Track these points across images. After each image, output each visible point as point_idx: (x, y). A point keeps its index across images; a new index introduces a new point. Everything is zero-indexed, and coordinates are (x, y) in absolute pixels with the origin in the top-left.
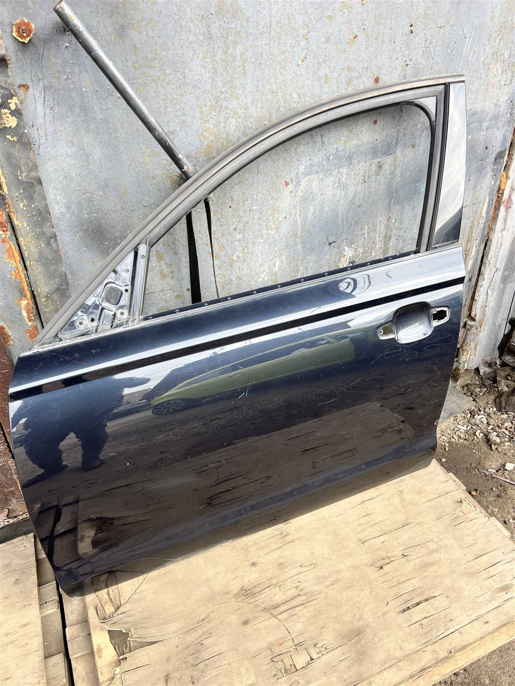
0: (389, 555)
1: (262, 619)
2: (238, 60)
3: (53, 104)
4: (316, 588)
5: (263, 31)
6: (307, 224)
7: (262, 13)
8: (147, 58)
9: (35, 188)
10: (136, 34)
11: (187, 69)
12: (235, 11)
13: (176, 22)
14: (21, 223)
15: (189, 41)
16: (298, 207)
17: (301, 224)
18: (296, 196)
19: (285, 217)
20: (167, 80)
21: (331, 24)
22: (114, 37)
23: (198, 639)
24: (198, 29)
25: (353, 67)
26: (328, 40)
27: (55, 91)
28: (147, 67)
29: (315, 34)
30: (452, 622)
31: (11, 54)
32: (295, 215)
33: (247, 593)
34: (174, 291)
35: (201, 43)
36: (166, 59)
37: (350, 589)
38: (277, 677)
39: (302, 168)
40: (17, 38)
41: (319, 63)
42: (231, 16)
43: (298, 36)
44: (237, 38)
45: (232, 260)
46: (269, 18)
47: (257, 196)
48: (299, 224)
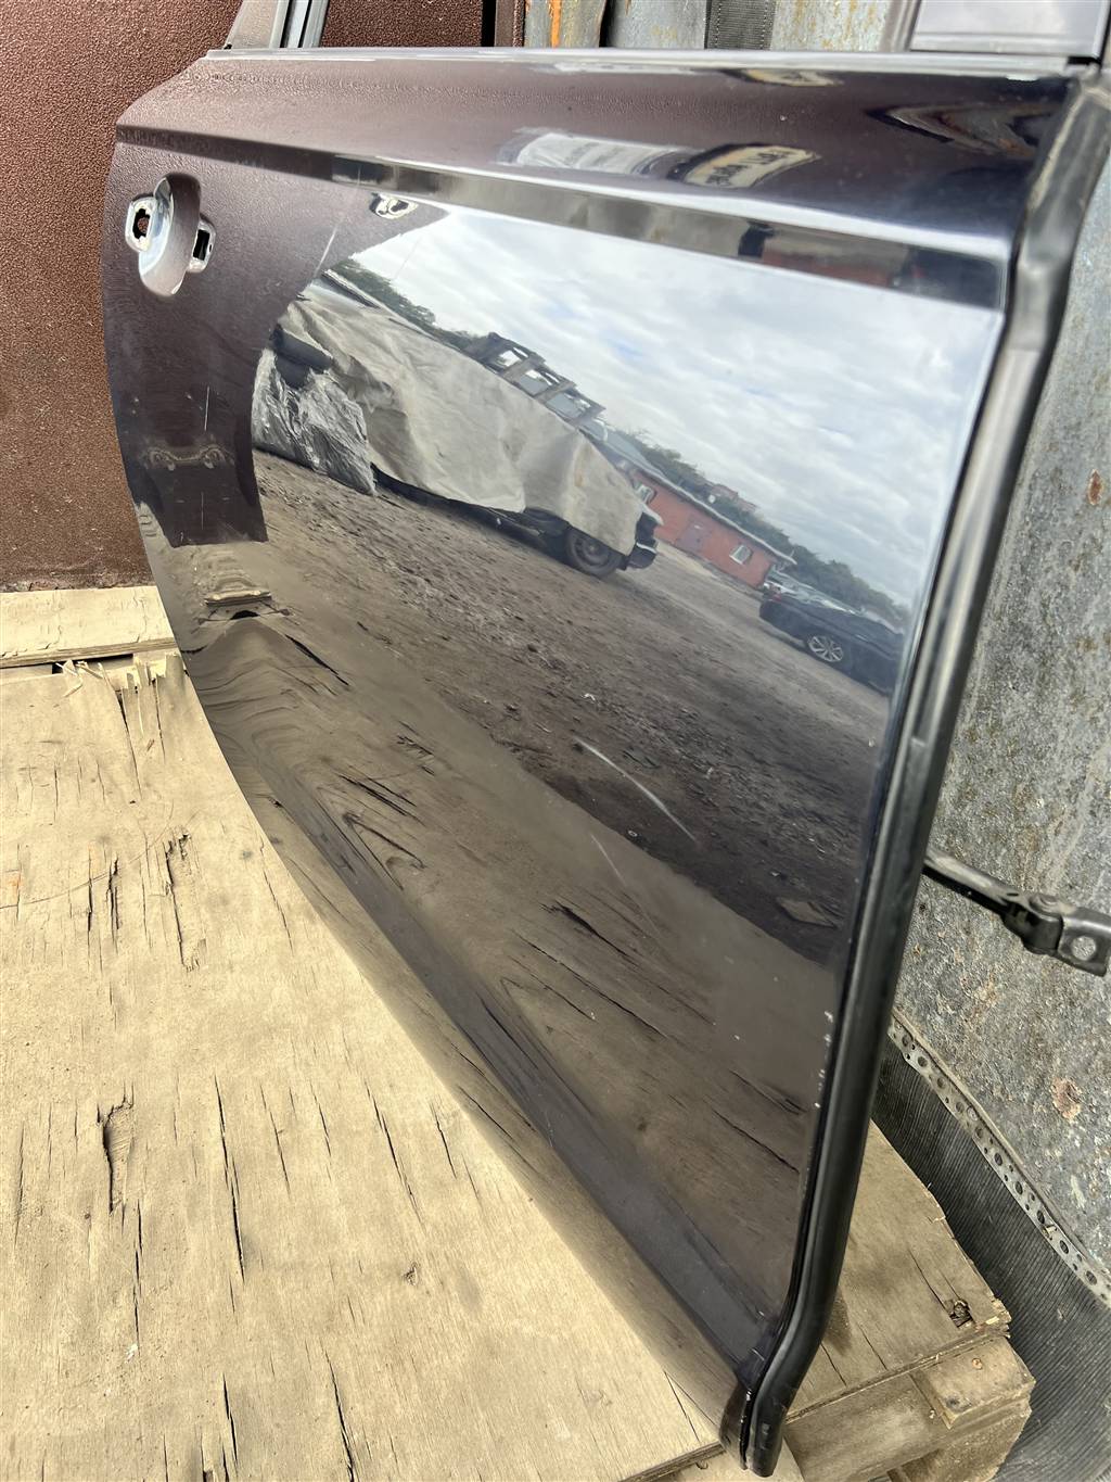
1: (96, 862)
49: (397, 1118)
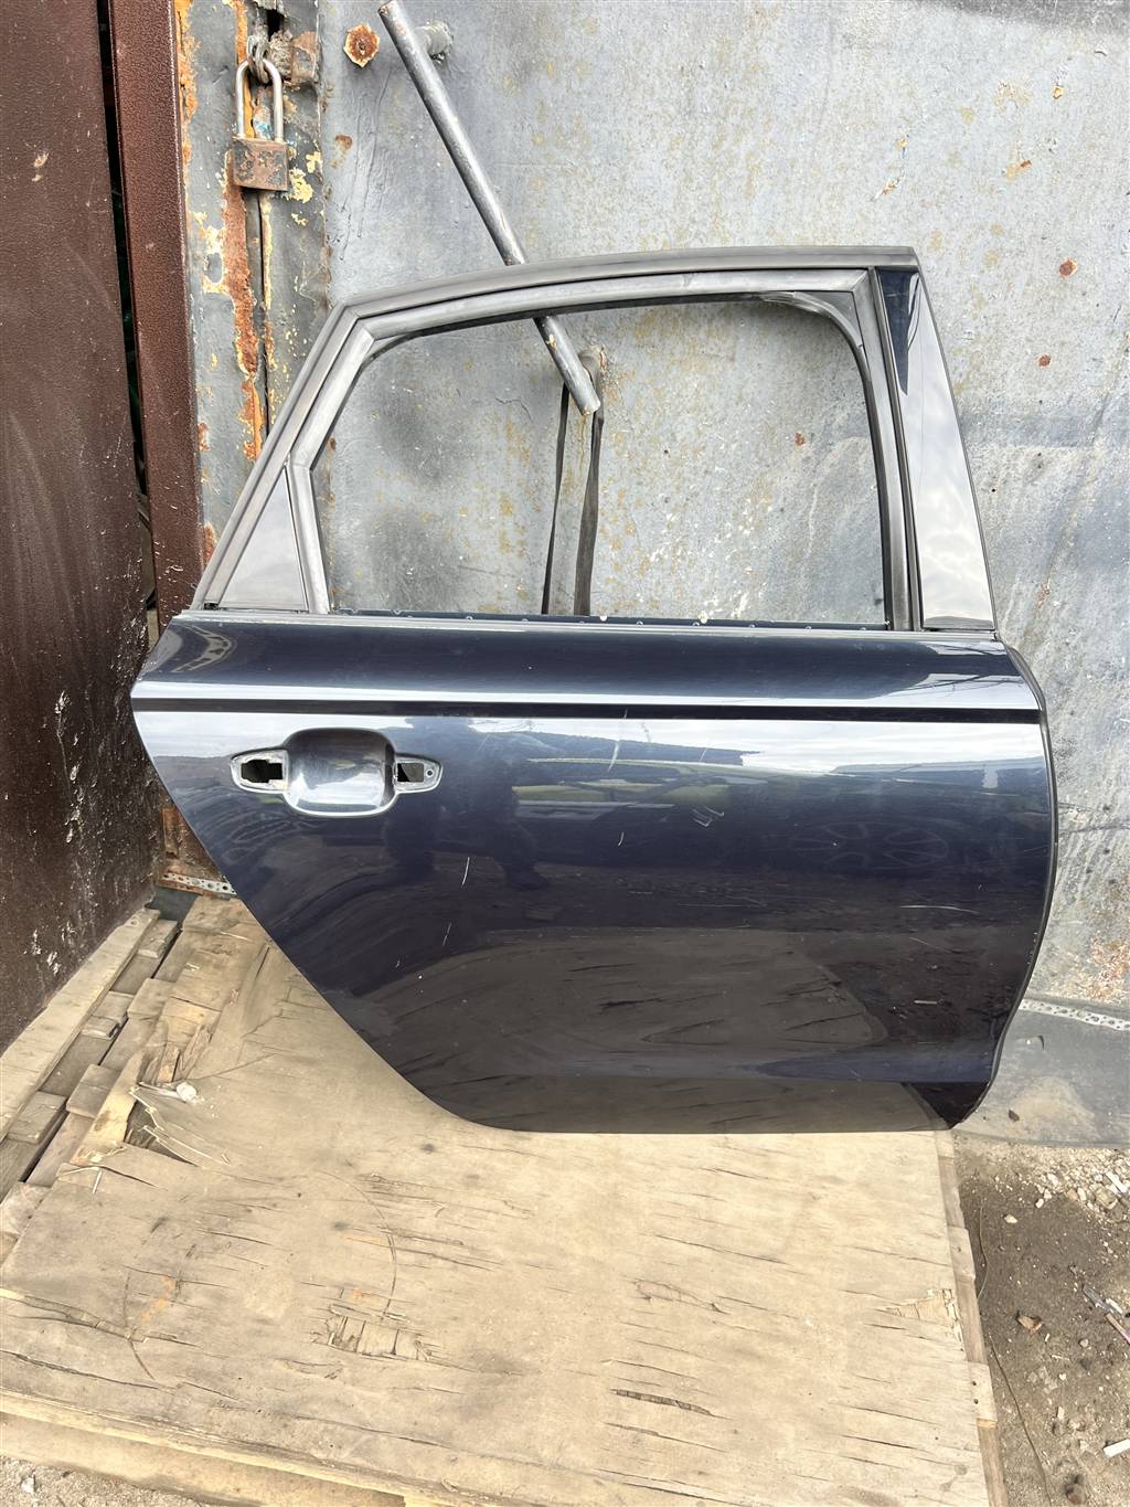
0: (687, 1287)
1: (369, 1239)
2: (740, 164)
3: (383, 178)
4: (500, 1252)
5: (804, 118)
6: (831, 539)
7: (808, 80)
8: (560, 128)
9: (315, 312)
10: (549, 83)
11: (632, 163)
12: (750, 69)
13: (627, 72)
14: (279, 364)
15: (647, 112)
16: (815, 496)
17: (816, 535)
18: (814, 471)
19: (782, 510)
20: (589, 178)
21: (966, 127)
22: (507, 83)
23: (250, 1199)
24: (668, 92)
25: (1008, 228)
26: (954, 158)
27: (391, 157)
28: (556, 146)
29: (925, 141)
30: (701, 1476)
31: (335, 81)
32: (806, 513)
33: (380, 1186)
34: (518, 583)
35: (669, 119)
36: (595, 136)
37: (559, 1293)
38: (316, 1337)
39: (841, 417)
40: (350, 56)
41: (923, 204)
42: (740, 77)
43: (883, 138)
44: (746, 121)
45: (647, 560)
46: (823, 93)
47: (727, 447)
48: (812, 533)
49: (716, 1162)
